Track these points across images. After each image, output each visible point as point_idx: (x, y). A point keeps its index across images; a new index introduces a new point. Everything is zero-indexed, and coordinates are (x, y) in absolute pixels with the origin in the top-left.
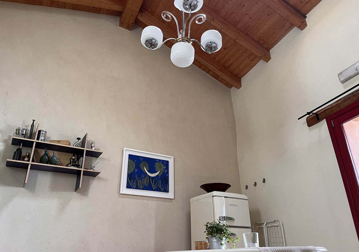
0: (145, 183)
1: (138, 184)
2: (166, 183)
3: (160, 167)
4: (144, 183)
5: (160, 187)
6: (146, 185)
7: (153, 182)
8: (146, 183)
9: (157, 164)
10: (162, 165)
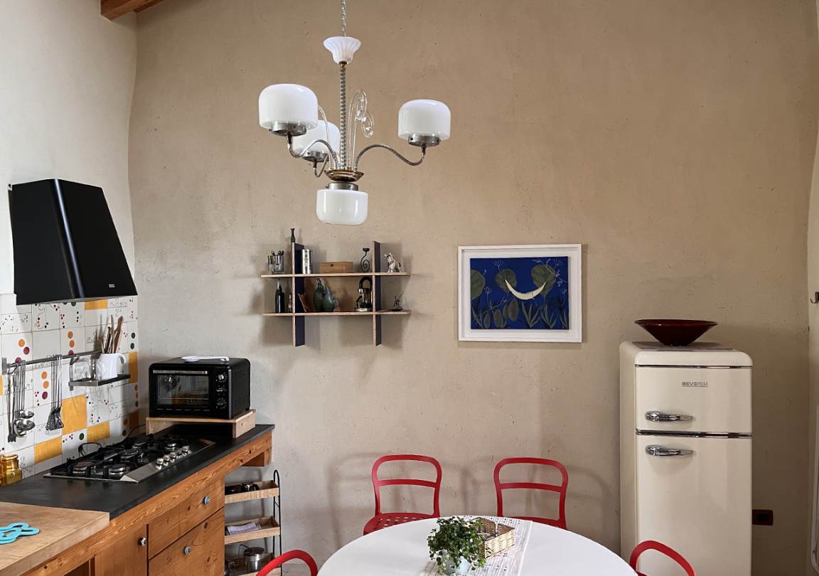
0: (510, 315)
1: (495, 319)
2: (561, 310)
3: (545, 276)
4: (507, 314)
5: (546, 319)
6: (512, 319)
7: (527, 312)
8: (513, 316)
9: (536, 269)
10: (549, 269)
